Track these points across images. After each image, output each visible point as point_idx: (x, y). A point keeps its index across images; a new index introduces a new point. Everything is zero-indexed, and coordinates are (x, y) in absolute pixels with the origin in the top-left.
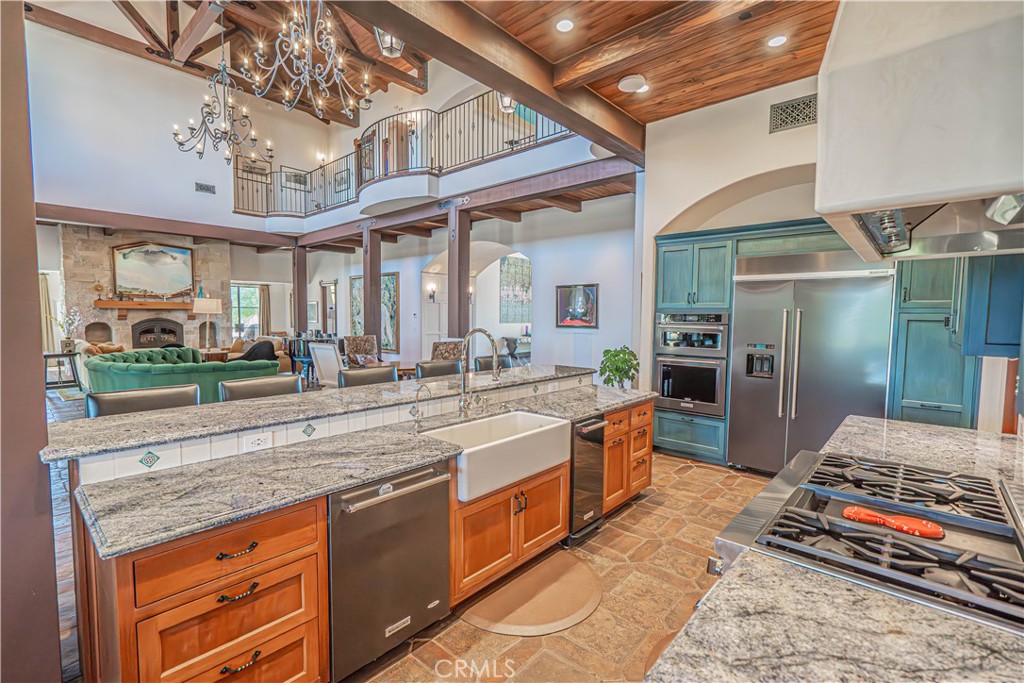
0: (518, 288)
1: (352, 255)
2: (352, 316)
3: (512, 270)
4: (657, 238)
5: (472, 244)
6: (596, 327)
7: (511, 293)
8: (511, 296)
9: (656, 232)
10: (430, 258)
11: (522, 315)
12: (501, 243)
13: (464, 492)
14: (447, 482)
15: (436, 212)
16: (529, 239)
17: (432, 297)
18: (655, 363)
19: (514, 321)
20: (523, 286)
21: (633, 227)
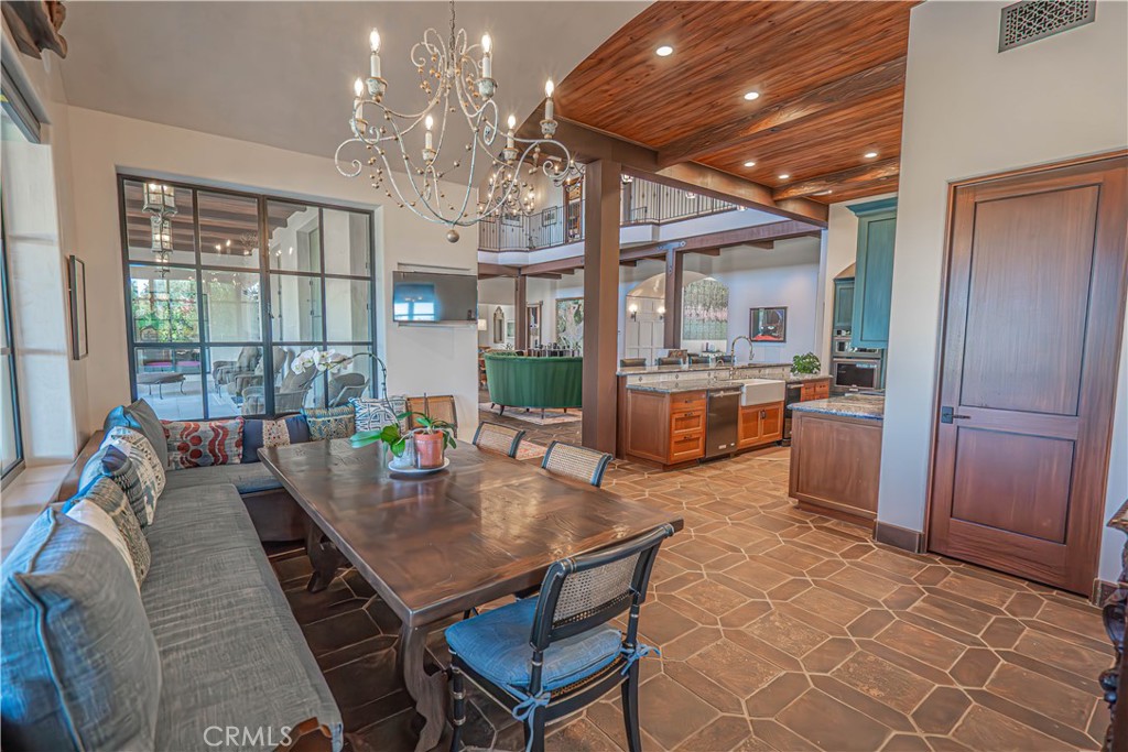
0: (700, 307)
1: (558, 281)
2: (558, 332)
3: (695, 291)
4: (835, 280)
5: (684, 272)
6: (784, 341)
7: (693, 311)
8: (694, 315)
9: (835, 275)
10: (634, 284)
11: (703, 333)
12: (701, 272)
13: (744, 402)
14: (738, 395)
15: (657, 251)
16: (727, 269)
17: (634, 316)
18: (832, 363)
19: (695, 339)
20: (704, 305)
21: (818, 262)
